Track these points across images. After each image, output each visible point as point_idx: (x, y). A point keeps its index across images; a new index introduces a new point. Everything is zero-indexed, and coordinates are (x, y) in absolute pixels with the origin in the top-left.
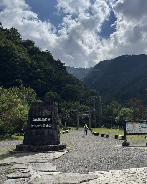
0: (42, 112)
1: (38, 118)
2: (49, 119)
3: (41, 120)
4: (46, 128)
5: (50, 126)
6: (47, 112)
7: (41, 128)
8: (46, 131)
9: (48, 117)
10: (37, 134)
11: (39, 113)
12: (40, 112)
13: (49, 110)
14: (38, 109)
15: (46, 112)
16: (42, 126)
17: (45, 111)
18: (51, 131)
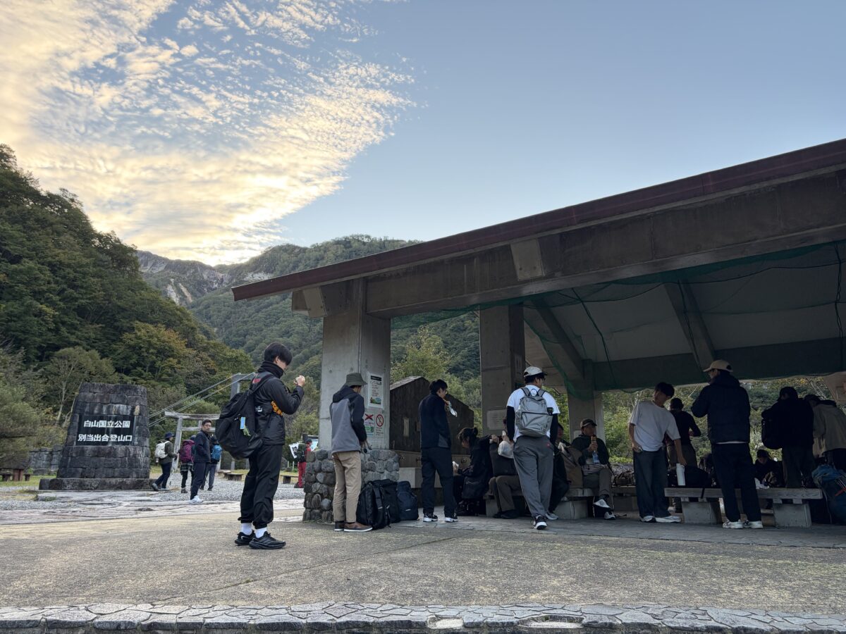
0: (108, 408)
1: (98, 421)
2: (127, 424)
3: (107, 425)
4: (117, 443)
5: (129, 438)
6: (123, 408)
7: (105, 443)
8: (121, 448)
9: (124, 418)
10: (97, 454)
11: (101, 410)
12: (105, 409)
13: (127, 404)
14: (98, 400)
15: (119, 407)
16: (109, 439)
17: (117, 405)
18: (131, 448)
